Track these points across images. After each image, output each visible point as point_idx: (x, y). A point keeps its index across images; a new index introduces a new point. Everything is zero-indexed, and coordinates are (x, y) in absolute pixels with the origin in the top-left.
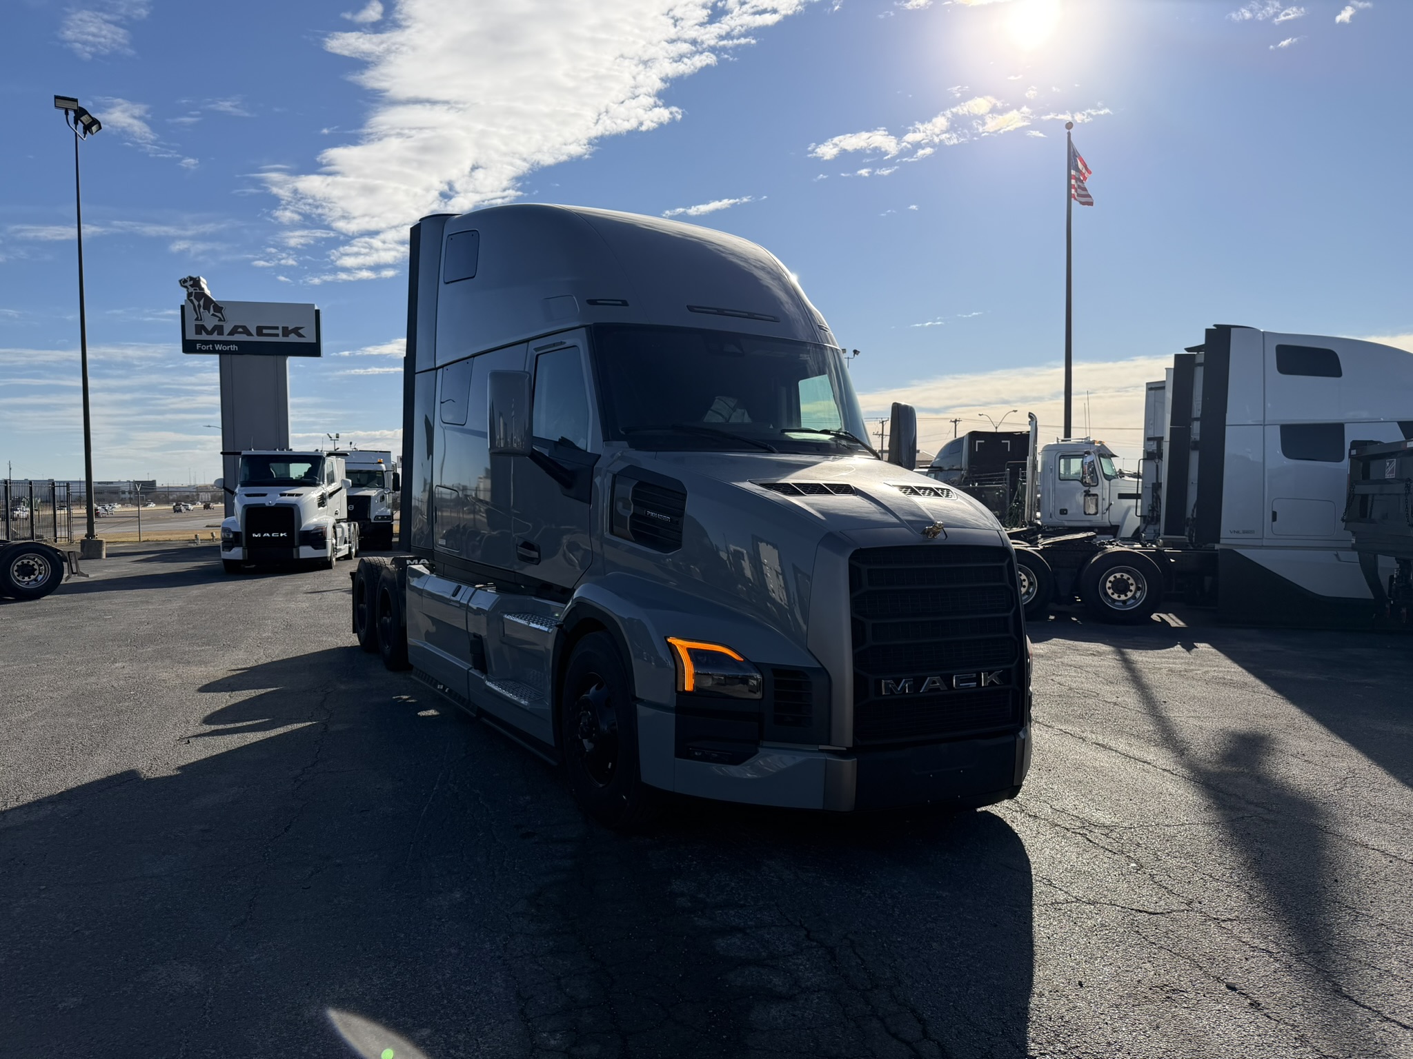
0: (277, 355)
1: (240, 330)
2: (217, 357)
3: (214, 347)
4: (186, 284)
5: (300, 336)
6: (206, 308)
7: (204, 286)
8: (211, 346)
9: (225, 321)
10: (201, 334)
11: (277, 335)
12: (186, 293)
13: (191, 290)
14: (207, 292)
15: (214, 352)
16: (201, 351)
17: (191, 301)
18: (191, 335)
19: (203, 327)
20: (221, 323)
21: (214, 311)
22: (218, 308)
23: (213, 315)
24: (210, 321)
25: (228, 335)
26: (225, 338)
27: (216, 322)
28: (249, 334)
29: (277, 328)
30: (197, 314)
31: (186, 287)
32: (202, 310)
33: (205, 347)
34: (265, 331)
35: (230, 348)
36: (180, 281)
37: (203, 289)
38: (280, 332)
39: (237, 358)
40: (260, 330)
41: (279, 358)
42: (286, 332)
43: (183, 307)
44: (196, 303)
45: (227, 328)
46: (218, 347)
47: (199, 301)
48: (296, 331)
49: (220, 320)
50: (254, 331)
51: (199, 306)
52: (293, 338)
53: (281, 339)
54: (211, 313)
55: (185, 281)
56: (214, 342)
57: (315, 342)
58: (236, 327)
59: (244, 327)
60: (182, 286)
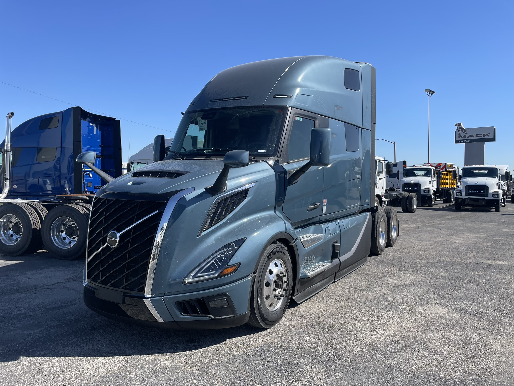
0: (481, 142)
1: (471, 136)
2: (464, 144)
3: (463, 141)
4: (456, 125)
6: (462, 131)
7: (461, 125)
10: (460, 138)
11: (482, 136)
12: (456, 127)
13: (458, 126)
14: (462, 126)
17: (458, 129)
18: (457, 139)
20: (466, 135)
22: (465, 130)
23: (463, 133)
25: (468, 137)
28: (473, 137)
29: (482, 134)
31: (456, 126)
32: (460, 132)
34: (478, 136)
35: (468, 141)
36: (455, 125)
37: (461, 126)
38: (483, 135)
39: (469, 144)
40: (477, 136)
41: (482, 143)
42: (484, 135)
43: (455, 131)
44: (459, 130)
47: (460, 129)
48: (488, 135)
49: (465, 134)
51: (460, 131)
52: (487, 137)
55: (456, 124)
57: (493, 137)
60: (455, 126)
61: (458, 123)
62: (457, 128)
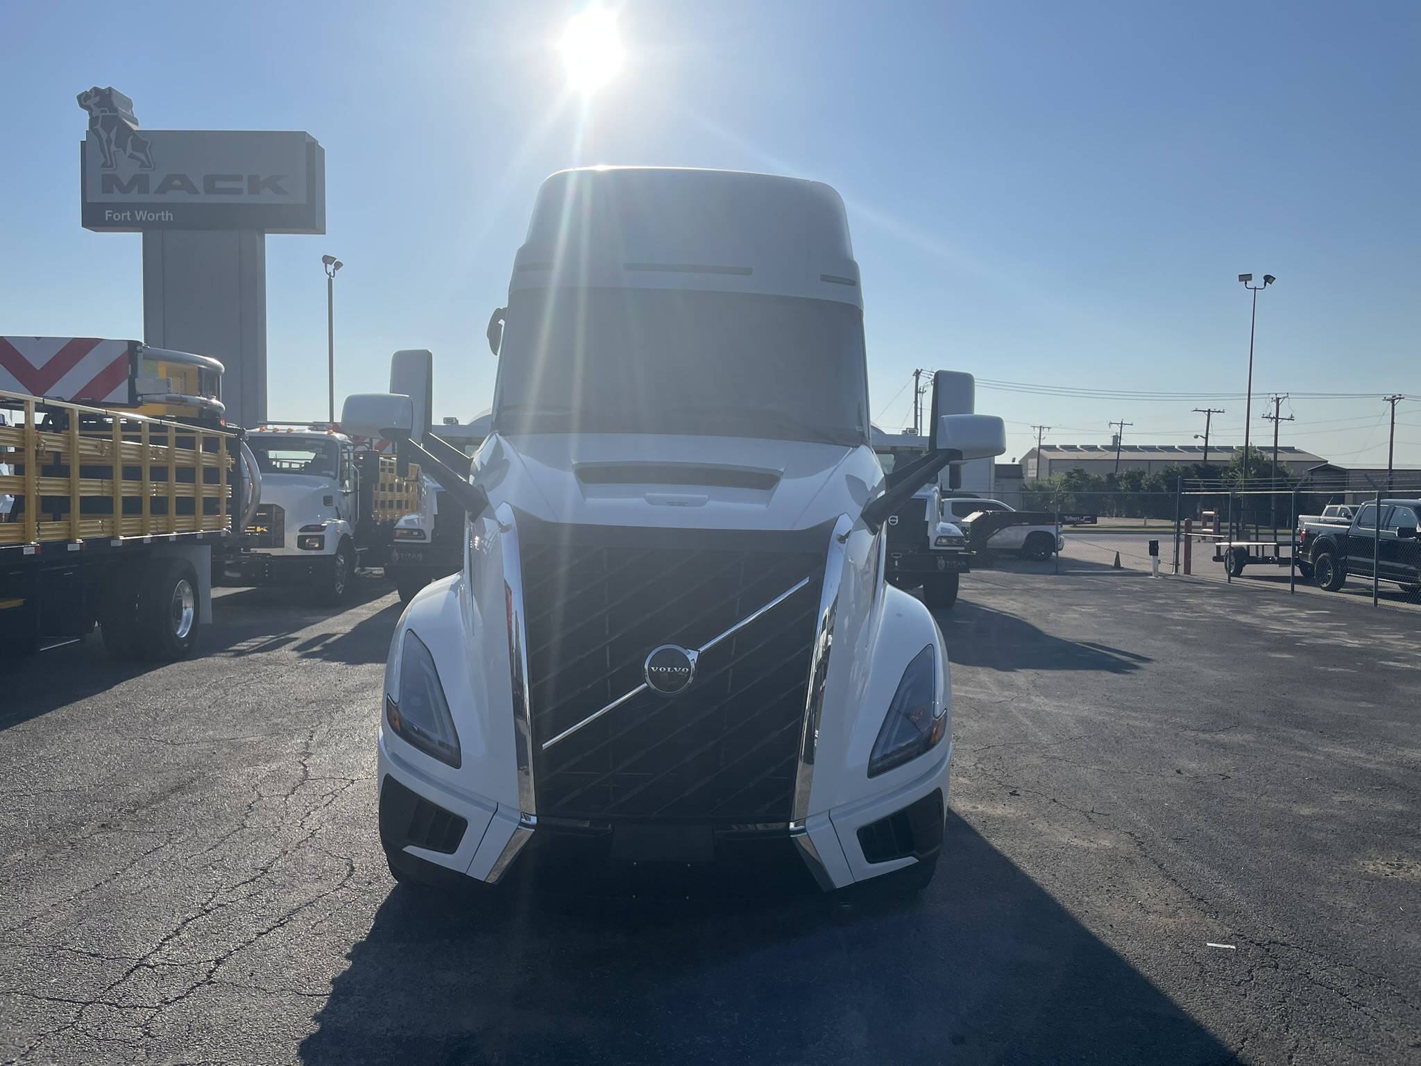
0: (244, 229)
1: (177, 182)
2: (139, 235)
3: (133, 216)
5: (281, 191)
6: (122, 143)
8: (128, 214)
9: (150, 167)
10: (112, 191)
11: (239, 191)
13: (97, 112)
14: (122, 114)
15: (133, 224)
16: (114, 226)
17: (97, 134)
18: (99, 197)
19: (116, 180)
20: (144, 171)
21: (133, 151)
22: (141, 144)
23: (131, 156)
24: (127, 168)
25: (158, 192)
26: (152, 199)
28: (193, 190)
29: (239, 178)
30: (105, 157)
31: (88, 107)
33: (119, 218)
35: (160, 217)
36: (79, 97)
37: (116, 110)
38: (245, 185)
40: (209, 183)
41: (252, 234)
42: (254, 184)
43: (83, 145)
44: (104, 136)
45: (154, 183)
46: (141, 215)
47: (109, 133)
48: (273, 183)
49: (143, 165)
50: (199, 185)
51: (109, 141)
52: (266, 197)
53: (248, 198)
54: (128, 154)
55: (87, 97)
56: (132, 207)
58: (170, 178)
59: (183, 178)
60: (82, 106)
61: (96, 91)
62: (93, 122)
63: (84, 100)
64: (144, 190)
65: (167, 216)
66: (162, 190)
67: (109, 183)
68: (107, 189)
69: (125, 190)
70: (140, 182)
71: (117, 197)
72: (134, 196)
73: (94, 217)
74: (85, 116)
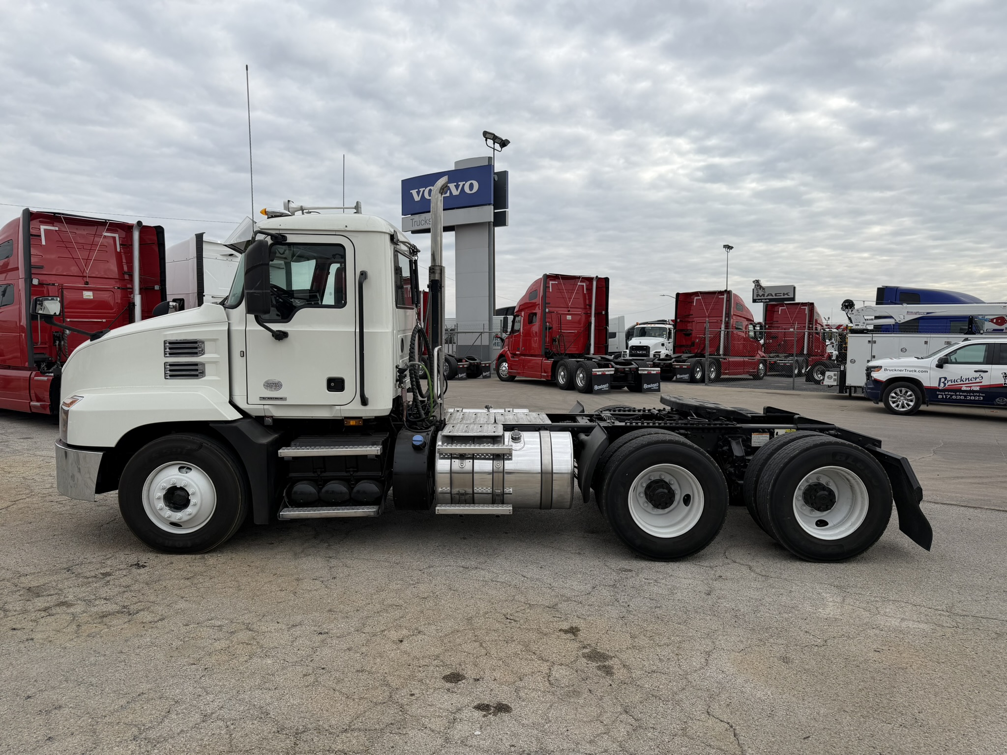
2: (762, 303)
5: (788, 295)
6: (760, 289)
9: (765, 292)
14: (761, 284)
15: (762, 302)
16: (758, 302)
19: (759, 295)
22: (764, 289)
23: (762, 291)
24: (761, 293)
26: (765, 298)
27: (763, 293)
28: (772, 296)
29: (781, 293)
30: (757, 291)
33: (759, 301)
34: (777, 295)
37: (759, 283)
38: (782, 295)
42: (784, 294)
43: (753, 289)
44: (757, 288)
45: (766, 295)
46: (763, 300)
48: (787, 294)
50: (774, 295)
53: (782, 297)
55: (754, 281)
56: (761, 299)
57: (793, 297)
58: (769, 294)
59: (771, 294)
61: (756, 280)
62: (755, 285)
63: (754, 282)
64: (764, 296)
65: (767, 300)
66: (767, 296)
67: (758, 295)
68: (757, 297)
69: (761, 296)
70: (763, 295)
71: (759, 298)
72: (762, 298)
73: (754, 301)
74: (754, 284)
